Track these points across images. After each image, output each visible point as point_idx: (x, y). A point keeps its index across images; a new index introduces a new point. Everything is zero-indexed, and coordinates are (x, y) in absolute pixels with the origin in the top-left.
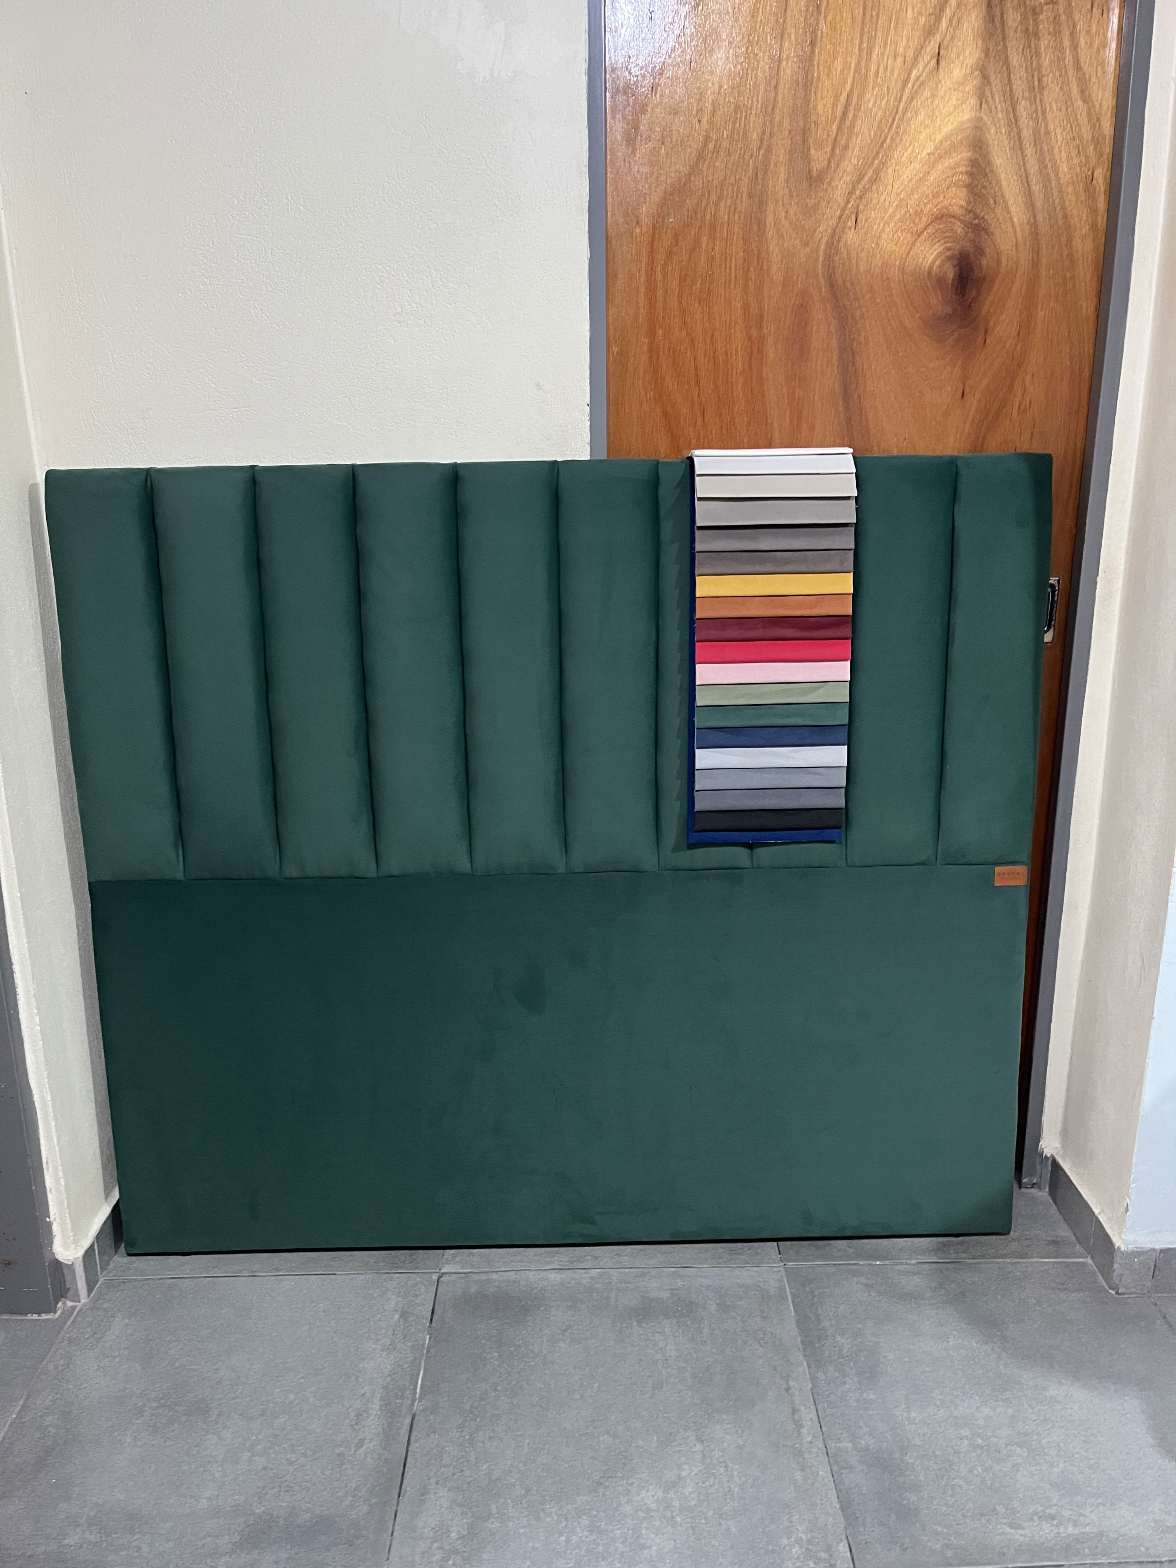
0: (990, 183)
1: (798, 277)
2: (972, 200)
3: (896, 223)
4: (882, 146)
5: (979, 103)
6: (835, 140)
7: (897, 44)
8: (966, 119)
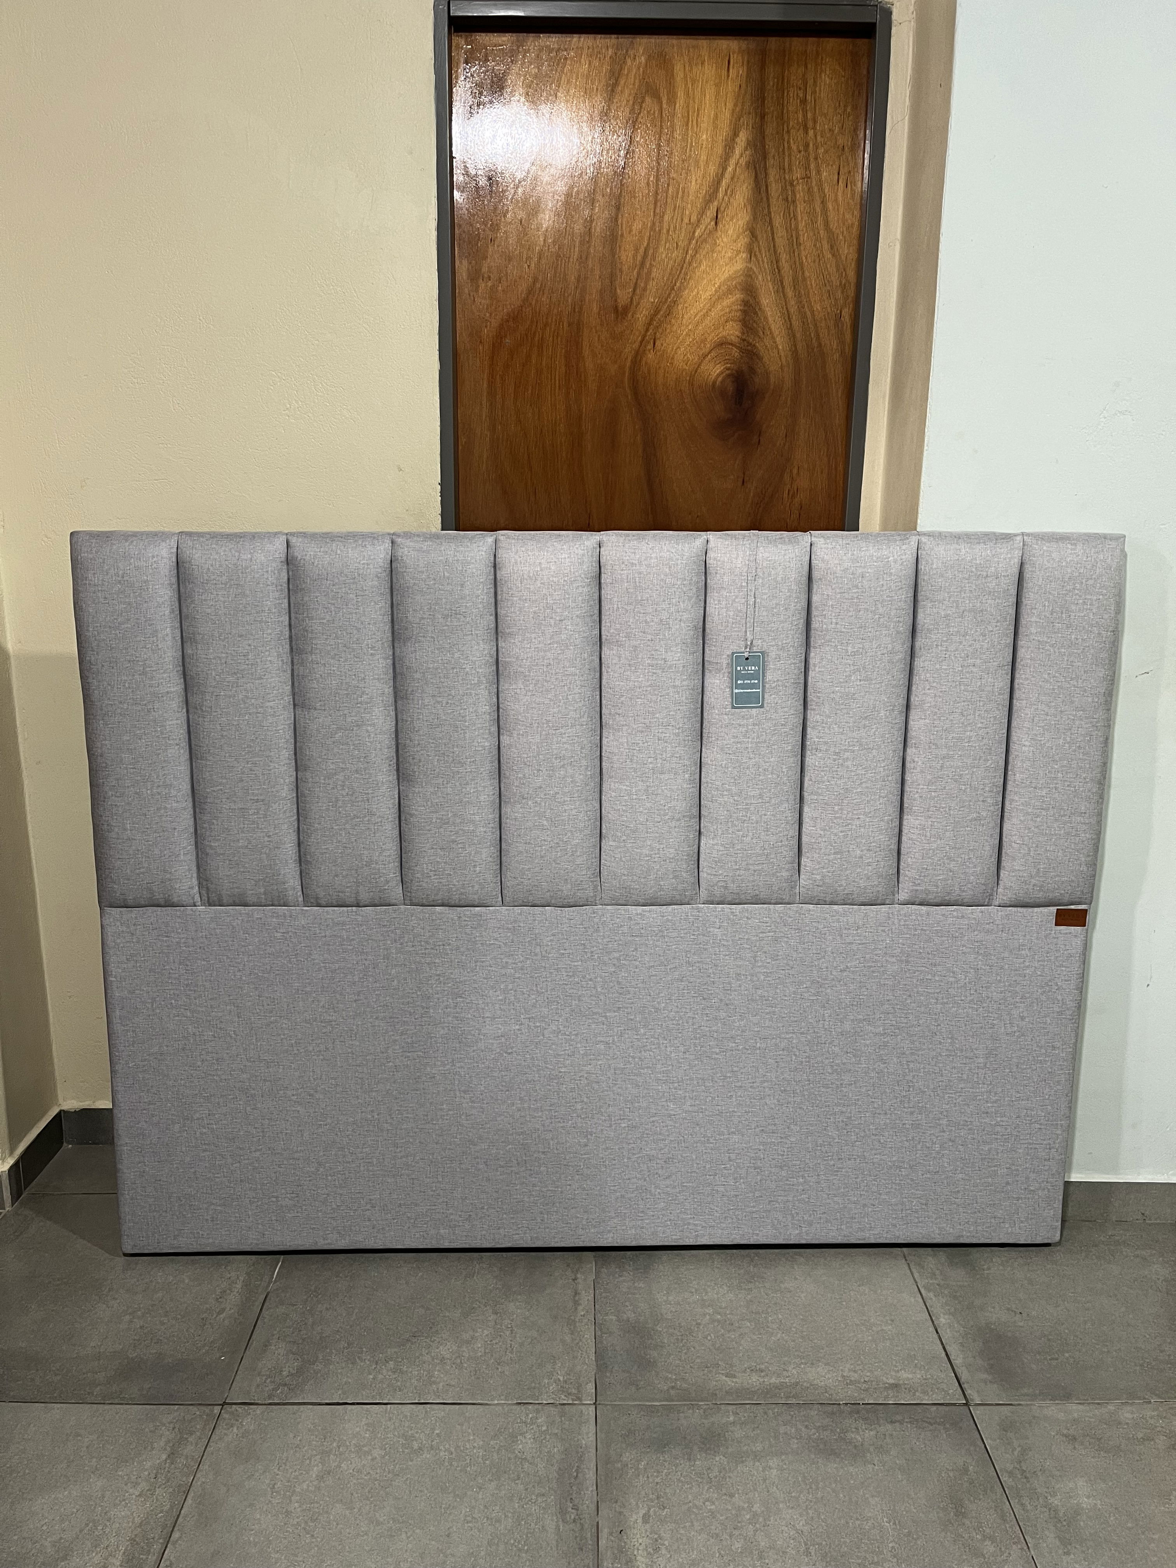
0: (759, 319)
1: (609, 387)
2: (745, 332)
3: (686, 348)
4: (673, 289)
5: (749, 255)
6: (636, 283)
7: (684, 209)
8: (739, 268)
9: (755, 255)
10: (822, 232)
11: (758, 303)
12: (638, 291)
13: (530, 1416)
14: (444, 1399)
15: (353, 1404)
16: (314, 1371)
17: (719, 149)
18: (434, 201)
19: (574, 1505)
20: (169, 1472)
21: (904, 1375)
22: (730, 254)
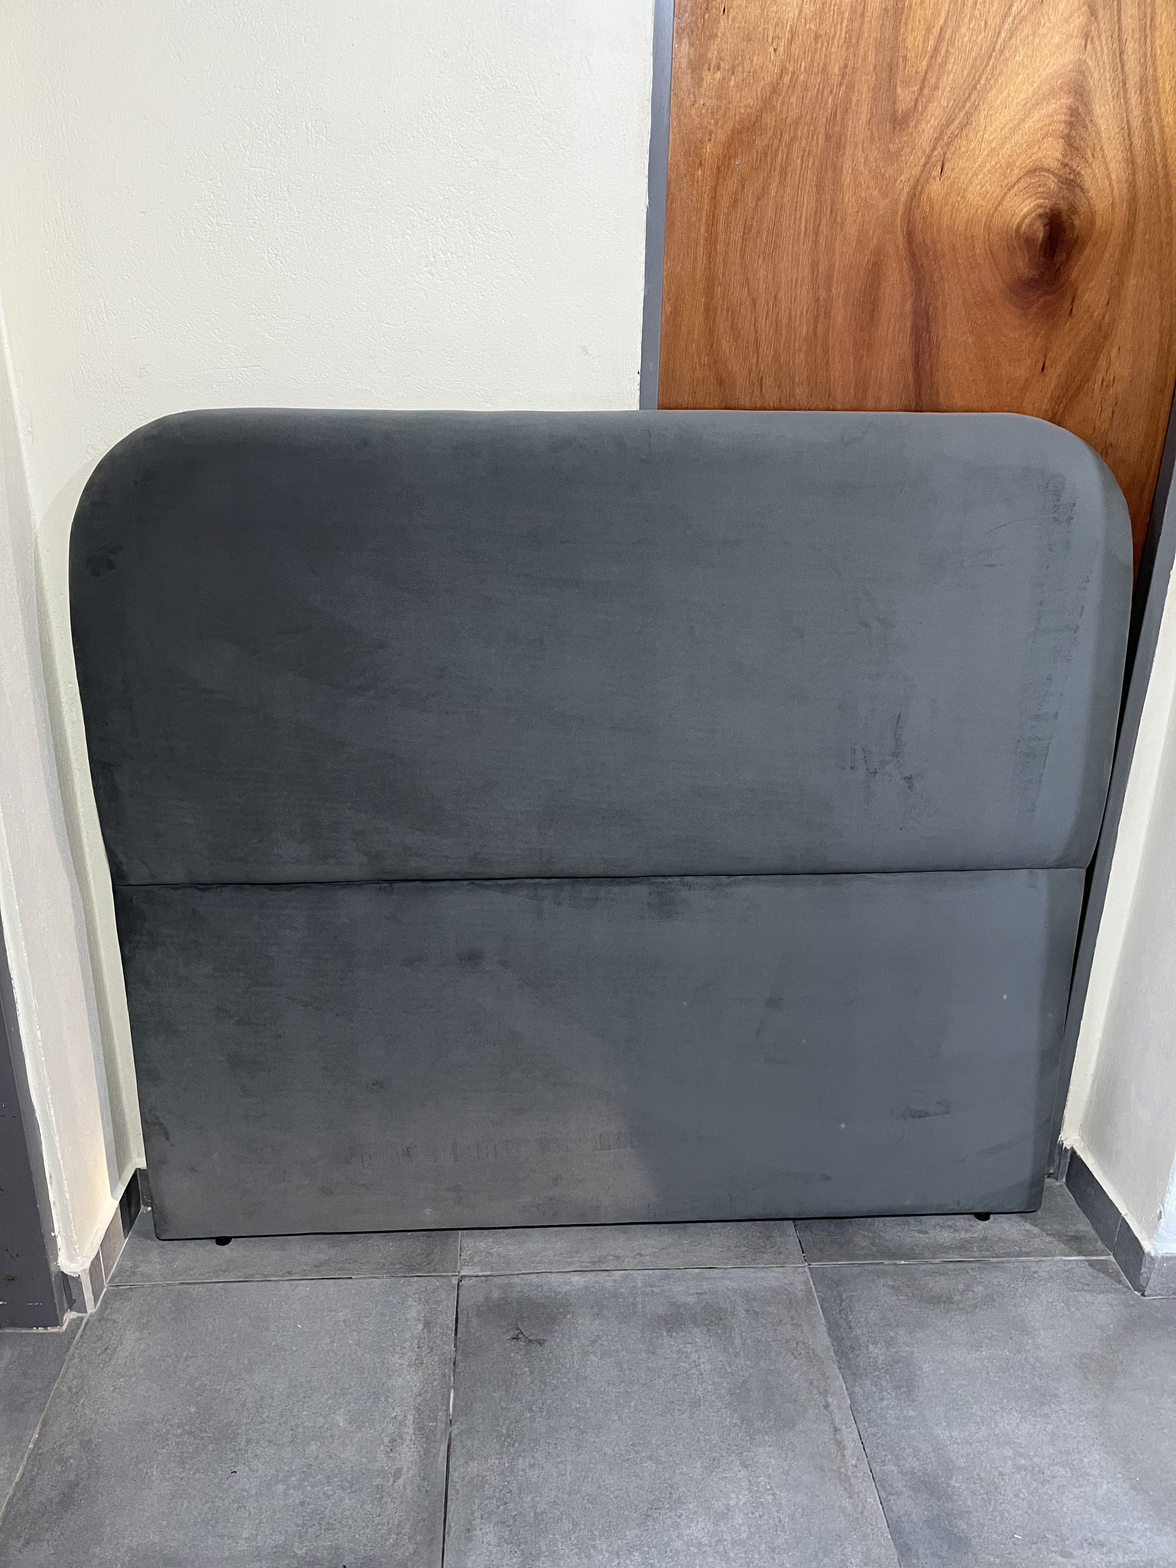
0: (1089, 135)
1: (874, 232)
2: (1068, 153)
3: (985, 175)
4: (975, 87)
5: (1083, 43)
6: (924, 79)
8: (1067, 61)
9: (1092, 42)
11: (1090, 113)
12: (926, 91)
22: (1058, 40)
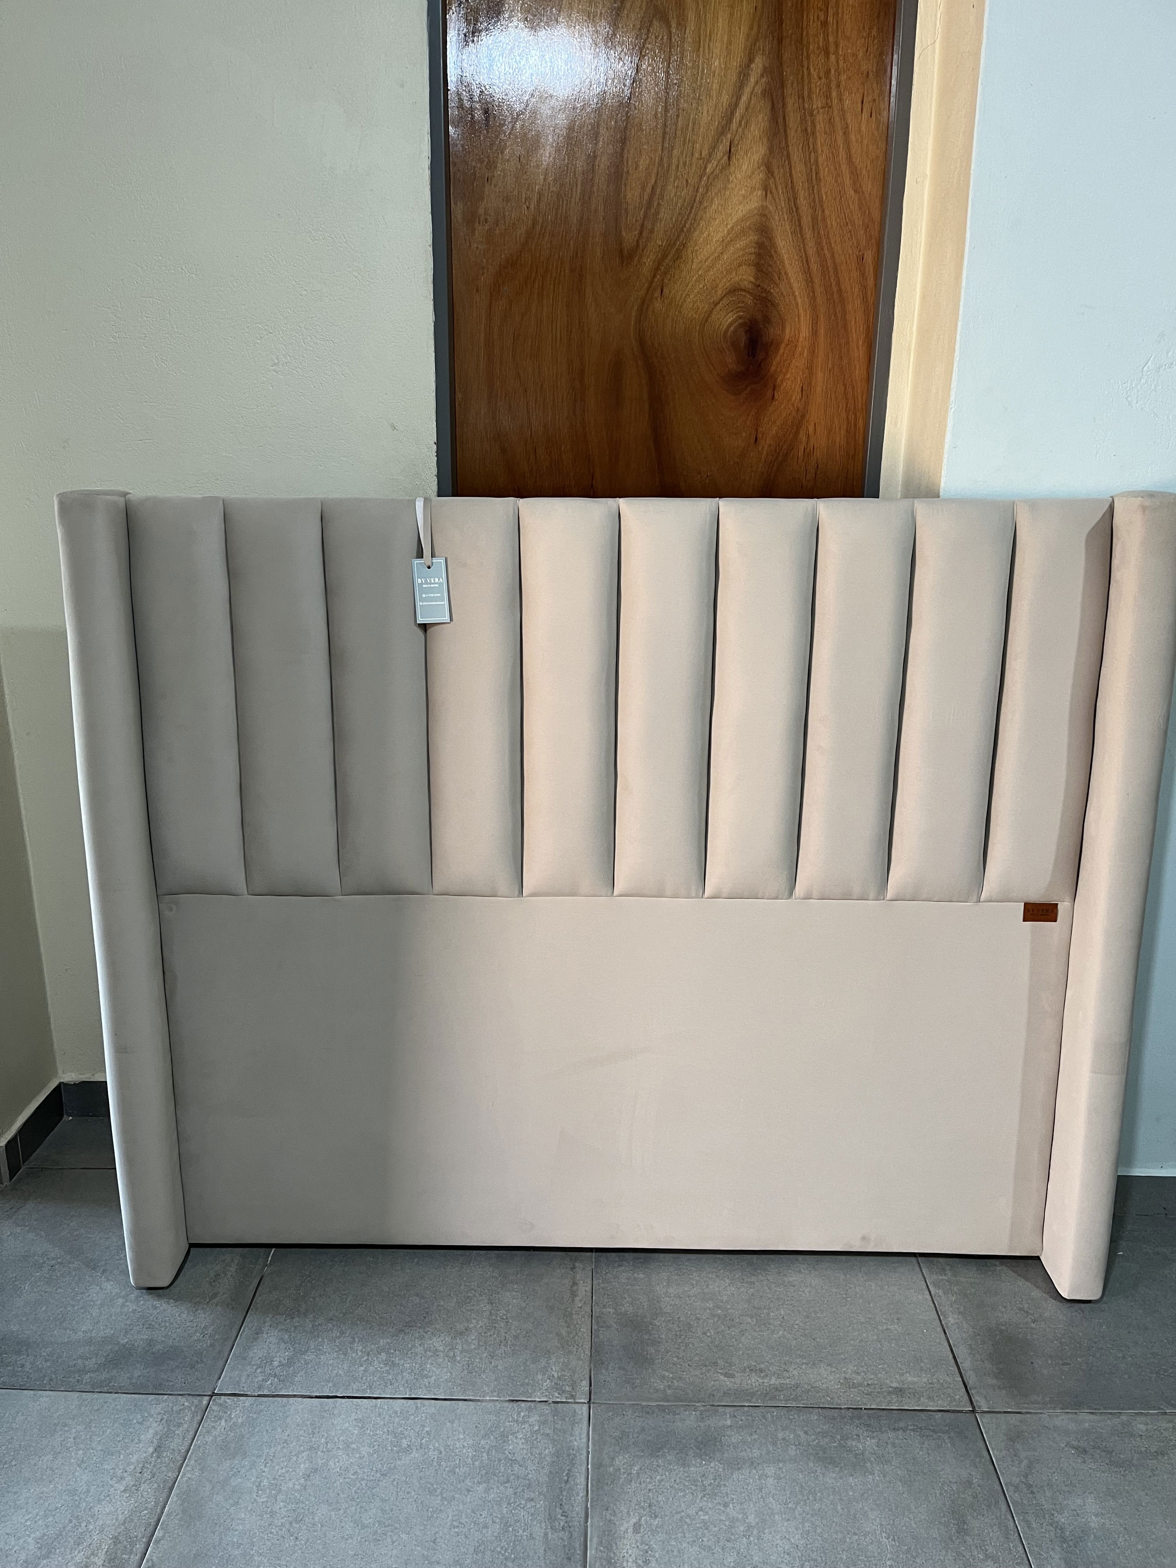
0: (775, 263)
1: (613, 338)
2: (759, 277)
3: (696, 295)
4: (682, 229)
5: (764, 193)
6: (642, 225)
7: (694, 142)
8: (753, 207)
9: (771, 192)
10: (844, 167)
11: (773, 245)
12: (644, 234)
13: (522, 1414)
14: (435, 1394)
15: (343, 1397)
16: (305, 1361)
17: (733, 77)
18: (427, 138)
19: (563, 1512)
20: (154, 1466)
21: (909, 1379)
22: (743, 192)
